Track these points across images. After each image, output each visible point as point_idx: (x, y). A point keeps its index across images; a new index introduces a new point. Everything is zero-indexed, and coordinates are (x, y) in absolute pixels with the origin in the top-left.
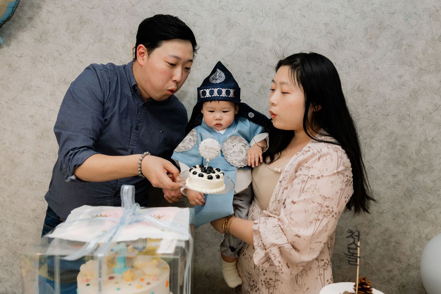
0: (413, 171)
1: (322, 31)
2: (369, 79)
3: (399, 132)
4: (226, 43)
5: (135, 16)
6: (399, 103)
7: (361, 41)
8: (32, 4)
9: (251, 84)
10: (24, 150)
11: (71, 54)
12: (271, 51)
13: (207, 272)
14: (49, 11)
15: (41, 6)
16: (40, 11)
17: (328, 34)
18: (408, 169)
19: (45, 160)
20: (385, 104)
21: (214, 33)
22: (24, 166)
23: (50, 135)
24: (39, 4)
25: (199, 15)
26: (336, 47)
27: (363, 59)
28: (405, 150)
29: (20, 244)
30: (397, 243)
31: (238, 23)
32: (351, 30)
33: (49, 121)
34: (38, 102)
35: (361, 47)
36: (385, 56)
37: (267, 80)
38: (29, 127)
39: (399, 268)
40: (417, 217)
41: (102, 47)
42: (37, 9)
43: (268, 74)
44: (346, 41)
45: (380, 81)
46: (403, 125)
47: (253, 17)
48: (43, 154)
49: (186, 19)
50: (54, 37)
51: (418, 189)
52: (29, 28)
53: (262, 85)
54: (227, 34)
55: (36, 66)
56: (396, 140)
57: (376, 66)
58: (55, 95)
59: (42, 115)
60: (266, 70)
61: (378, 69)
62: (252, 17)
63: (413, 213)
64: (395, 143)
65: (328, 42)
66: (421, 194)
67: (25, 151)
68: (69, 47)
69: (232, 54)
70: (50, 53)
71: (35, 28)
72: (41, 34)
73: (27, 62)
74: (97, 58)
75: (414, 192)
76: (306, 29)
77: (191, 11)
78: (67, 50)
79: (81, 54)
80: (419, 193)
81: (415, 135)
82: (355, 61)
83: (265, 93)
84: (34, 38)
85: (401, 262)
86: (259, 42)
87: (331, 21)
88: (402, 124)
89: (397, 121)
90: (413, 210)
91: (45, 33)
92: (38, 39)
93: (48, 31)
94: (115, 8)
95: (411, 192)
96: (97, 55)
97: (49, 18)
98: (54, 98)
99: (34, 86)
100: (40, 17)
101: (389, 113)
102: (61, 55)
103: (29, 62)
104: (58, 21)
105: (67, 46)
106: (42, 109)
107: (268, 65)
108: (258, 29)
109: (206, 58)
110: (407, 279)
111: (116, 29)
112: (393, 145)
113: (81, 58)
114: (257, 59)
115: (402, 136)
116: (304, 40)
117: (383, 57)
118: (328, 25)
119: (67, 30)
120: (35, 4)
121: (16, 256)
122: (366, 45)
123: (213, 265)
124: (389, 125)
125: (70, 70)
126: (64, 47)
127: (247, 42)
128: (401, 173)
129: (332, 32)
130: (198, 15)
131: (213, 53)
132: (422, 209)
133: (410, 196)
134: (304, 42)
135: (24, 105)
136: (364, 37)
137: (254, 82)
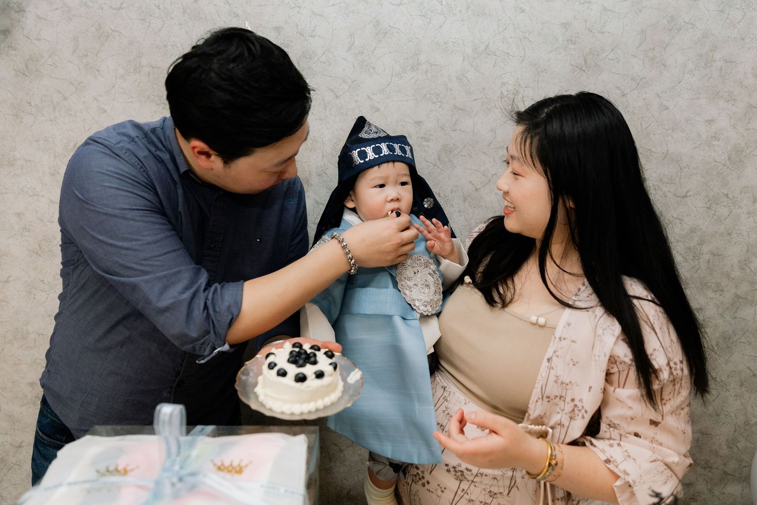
0: (734, 300)
1: (557, 39)
2: (650, 127)
3: (707, 228)
4: (373, 67)
5: (200, 20)
6: (707, 172)
7: (634, 56)
8: (8, 4)
9: (422, 144)
10: (9, 277)
11: (85, 97)
12: (460, 79)
13: (350, 490)
14: (39, 18)
15: (23, 7)
16: (23, 16)
17: (568, 44)
18: (723, 296)
19: (48, 294)
20: (679, 174)
21: (350, 49)
22: (10, 306)
23: (54, 248)
24: (19, 4)
25: (320, 16)
26: (584, 68)
27: (638, 90)
28: (720, 262)
29: (11, 444)
30: (703, 434)
31: (396, 28)
32: (613, 34)
33: (50, 222)
34: (29, 188)
35: (633, 67)
36: (680, 82)
37: (453, 136)
38: (15, 235)
39: (707, 478)
40: (742, 385)
41: (141, 82)
42: (16, 14)
43: (456, 124)
44: (604, 55)
45: (670, 132)
46: (715, 215)
47: (425, 16)
48: (44, 283)
49: (297, 24)
50: (51, 65)
51: (744, 334)
52: (4, 50)
53: (444, 146)
54: (375, 49)
55: (21, 122)
56: (702, 243)
57: (662, 104)
58: (59, 173)
59: (37, 212)
60: (452, 116)
61: (667, 108)
62: (422, 15)
63: (734, 379)
64: (699, 248)
65: (569, 59)
66: (750, 344)
67: (10, 279)
68: (79, 84)
69: (386, 88)
70: (46, 96)
71: (15, 49)
72: (26, 62)
73: (4, 115)
74: (132, 102)
75: (735, 339)
76: (527, 36)
77: (305, 8)
78: (77, 89)
79: (102, 96)
80: (746, 341)
81: (738, 232)
82: (621, 93)
83: (450, 161)
84: (15, 68)
85: (711, 467)
86: (436, 64)
87: (575, 18)
88: (713, 212)
89: (704, 208)
90: (733, 373)
91: (35, 59)
92: (22, 71)
93: (40, 54)
94: (161, 7)
95: (729, 339)
96: (132, 97)
97: (40, 30)
98: (57, 181)
99: (19, 159)
100: (23, 29)
101: (688, 192)
102: (65, 99)
103: (8, 114)
104: (58, 35)
105: (76, 82)
106: (37, 200)
107: (455, 107)
108: (435, 38)
109: (337, 97)
110: (721, 498)
111: (165, 46)
112: (695, 253)
113: (103, 104)
114: (434, 96)
115: (712, 235)
116: (523, 56)
117: (675, 84)
118: (568, 26)
119: (75, 51)
120: (14, 4)
121: (5, 466)
122: (643, 64)
123: (360, 478)
124: (688, 215)
125: (84, 127)
126: (71, 83)
127: (413, 64)
128: (710, 305)
129: (577, 38)
130: (318, 15)
131: (350, 87)
132: (751, 370)
133: (728, 347)
134: (523, 60)
135: (3, 193)
136: (638, 48)
137: (428, 140)
